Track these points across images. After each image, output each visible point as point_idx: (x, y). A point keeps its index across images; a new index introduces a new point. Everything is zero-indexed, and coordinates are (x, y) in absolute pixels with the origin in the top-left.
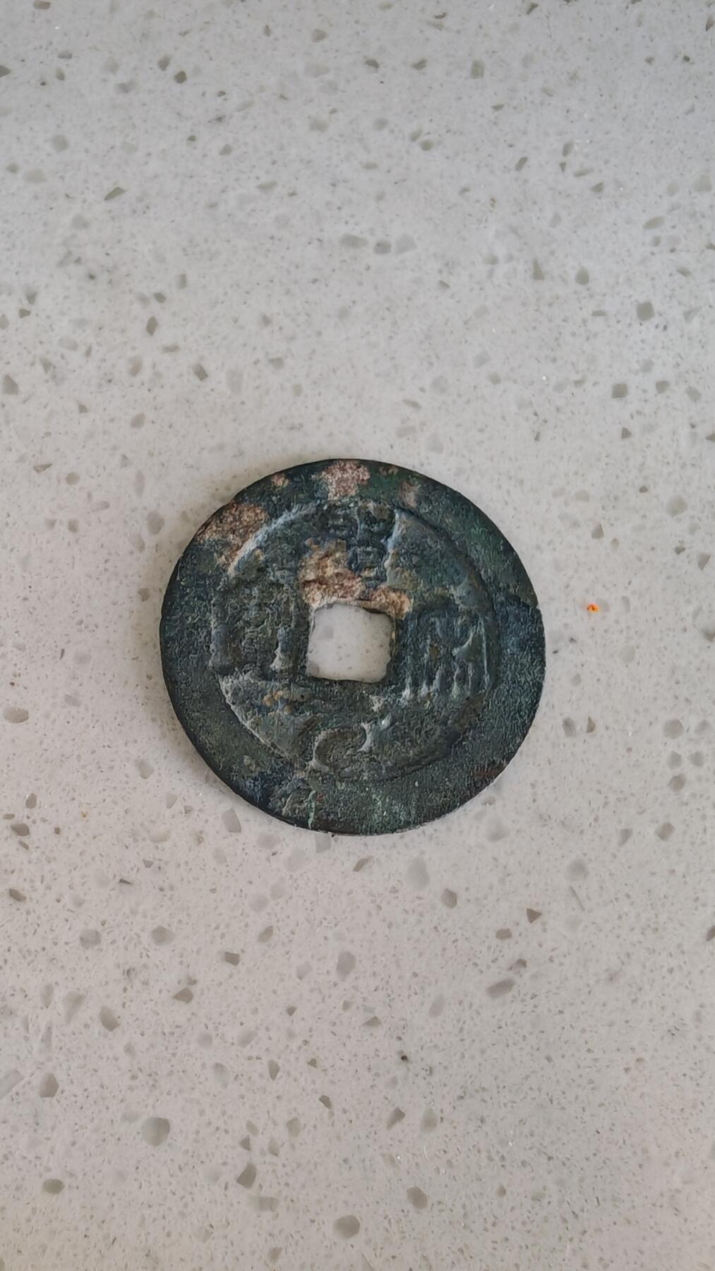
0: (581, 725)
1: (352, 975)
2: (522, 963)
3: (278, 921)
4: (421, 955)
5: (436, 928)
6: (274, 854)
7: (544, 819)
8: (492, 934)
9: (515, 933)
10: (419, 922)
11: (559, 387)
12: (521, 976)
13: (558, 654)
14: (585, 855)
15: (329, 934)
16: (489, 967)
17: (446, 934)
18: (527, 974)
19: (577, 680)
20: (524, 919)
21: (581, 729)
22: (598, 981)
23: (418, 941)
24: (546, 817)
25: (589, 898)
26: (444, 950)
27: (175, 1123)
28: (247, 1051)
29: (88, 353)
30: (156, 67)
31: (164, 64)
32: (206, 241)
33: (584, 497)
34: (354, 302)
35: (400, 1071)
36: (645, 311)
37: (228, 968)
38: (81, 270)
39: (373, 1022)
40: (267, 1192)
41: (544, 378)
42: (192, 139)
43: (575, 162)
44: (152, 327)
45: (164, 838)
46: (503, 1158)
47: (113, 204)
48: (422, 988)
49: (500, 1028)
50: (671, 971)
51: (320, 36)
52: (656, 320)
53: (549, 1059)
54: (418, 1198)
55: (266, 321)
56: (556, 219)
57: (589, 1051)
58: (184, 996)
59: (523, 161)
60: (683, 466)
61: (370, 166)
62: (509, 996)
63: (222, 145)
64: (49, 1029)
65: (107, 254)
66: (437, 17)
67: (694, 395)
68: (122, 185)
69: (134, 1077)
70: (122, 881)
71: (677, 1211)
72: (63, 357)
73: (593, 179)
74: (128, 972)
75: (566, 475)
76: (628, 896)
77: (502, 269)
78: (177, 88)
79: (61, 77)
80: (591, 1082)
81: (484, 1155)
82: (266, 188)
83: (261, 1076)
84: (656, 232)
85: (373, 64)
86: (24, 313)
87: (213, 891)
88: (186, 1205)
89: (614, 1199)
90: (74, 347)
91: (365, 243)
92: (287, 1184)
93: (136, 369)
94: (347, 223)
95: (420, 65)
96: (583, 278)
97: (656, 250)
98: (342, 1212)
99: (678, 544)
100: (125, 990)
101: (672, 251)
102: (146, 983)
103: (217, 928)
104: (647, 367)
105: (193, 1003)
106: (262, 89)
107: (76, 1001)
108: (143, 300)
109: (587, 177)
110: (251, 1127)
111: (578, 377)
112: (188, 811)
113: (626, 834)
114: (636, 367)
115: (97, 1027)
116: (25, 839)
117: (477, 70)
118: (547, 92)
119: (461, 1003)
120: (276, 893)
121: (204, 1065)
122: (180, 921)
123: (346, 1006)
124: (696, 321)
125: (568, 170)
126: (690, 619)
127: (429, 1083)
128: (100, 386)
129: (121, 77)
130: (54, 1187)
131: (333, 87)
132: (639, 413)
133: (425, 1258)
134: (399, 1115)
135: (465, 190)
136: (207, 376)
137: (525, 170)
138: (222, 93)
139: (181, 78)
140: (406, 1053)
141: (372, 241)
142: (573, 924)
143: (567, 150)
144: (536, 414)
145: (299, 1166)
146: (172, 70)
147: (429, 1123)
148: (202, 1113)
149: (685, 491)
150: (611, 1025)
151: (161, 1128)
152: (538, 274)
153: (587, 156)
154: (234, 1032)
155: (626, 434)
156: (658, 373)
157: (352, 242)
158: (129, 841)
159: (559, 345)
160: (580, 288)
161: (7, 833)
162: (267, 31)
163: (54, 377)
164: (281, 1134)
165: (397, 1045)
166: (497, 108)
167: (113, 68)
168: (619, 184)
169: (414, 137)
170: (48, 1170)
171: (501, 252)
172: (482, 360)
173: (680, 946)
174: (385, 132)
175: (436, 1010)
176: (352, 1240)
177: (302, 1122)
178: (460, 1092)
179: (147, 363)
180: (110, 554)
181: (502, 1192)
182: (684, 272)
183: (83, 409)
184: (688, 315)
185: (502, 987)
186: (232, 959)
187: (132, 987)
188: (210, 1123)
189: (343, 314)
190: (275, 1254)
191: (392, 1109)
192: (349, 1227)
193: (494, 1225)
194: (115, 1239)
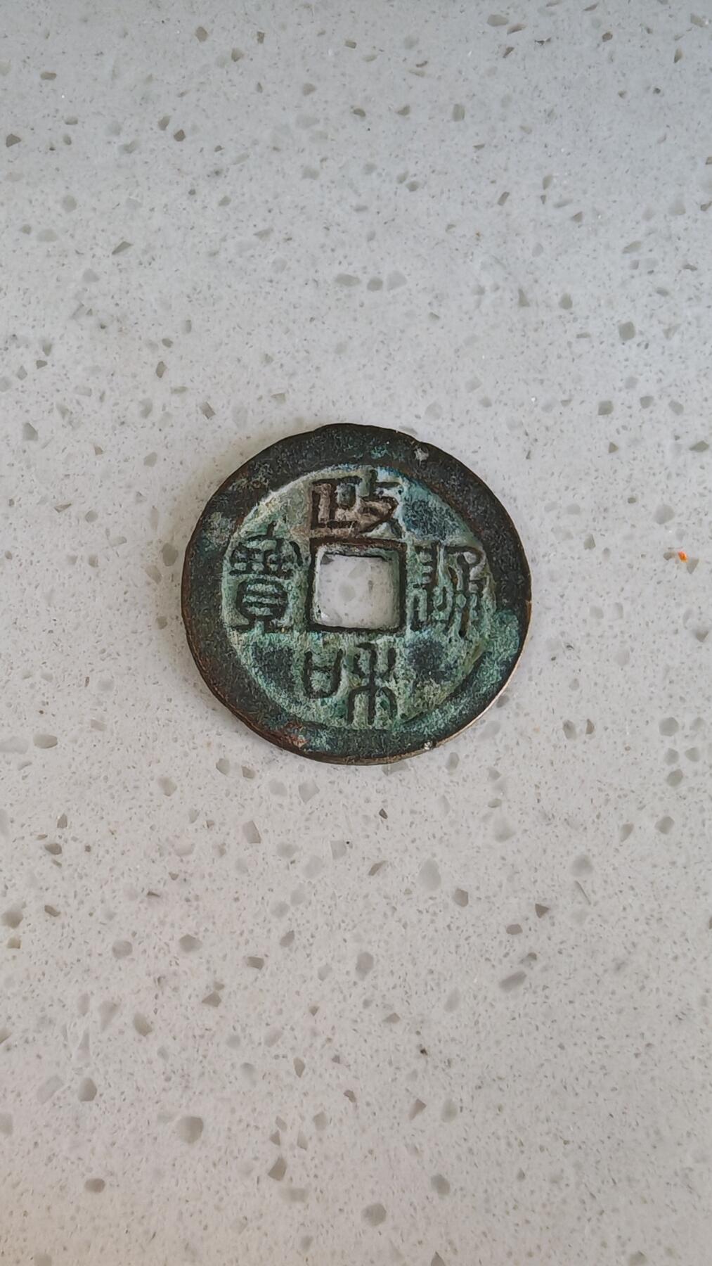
0: (581, 727)
1: (370, 975)
2: (533, 956)
3: (298, 925)
4: (435, 953)
5: (449, 926)
6: (293, 862)
7: (548, 818)
8: (503, 930)
9: (525, 928)
10: (432, 921)
11: (547, 408)
12: (532, 968)
13: (556, 661)
14: (589, 850)
15: (348, 936)
16: (501, 961)
17: (460, 931)
18: (538, 966)
19: (575, 684)
20: (533, 915)
21: (581, 730)
22: (605, 971)
23: (432, 939)
24: (550, 816)
25: (593, 891)
26: (457, 947)
27: (209, 1122)
28: (274, 1050)
29: (102, 398)
30: (156, 128)
31: (164, 124)
32: (209, 287)
33: (575, 510)
34: (350, 338)
35: (419, 1064)
36: (627, 331)
37: (252, 972)
38: (91, 321)
39: (393, 1018)
40: (297, 1184)
41: (533, 399)
42: (192, 192)
43: (554, 195)
44: (160, 371)
45: (190, 852)
46: (521, 1144)
47: (120, 258)
48: (438, 984)
49: (514, 1019)
50: (676, 958)
51: (309, 90)
52: (637, 339)
53: (562, 1047)
54: (441, 1185)
55: (268, 359)
56: (539, 249)
57: (600, 1038)
58: (212, 1001)
59: (505, 196)
60: (669, 476)
61: (360, 209)
62: (521, 989)
63: (221, 197)
64: (86, 1036)
65: (117, 305)
66: (418, 66)
67: (677, 408)
68: (128, 240)
69: (168, 1079)
70: (150, 894)
71: (691, 1189)
72: (78, 403)
73: (571, 210)
74: (159, 979)
75: (558, 491)
76: (633, 888)
77: (489, 298)
78: (177, 145)
79: (68, 141)
80: (603, 1067)
81: (503, 1142)
82: (263, 235)
83: (288, 1073)
84: (635, 256)
85: (360, 113)
86: (40, 364)
87: (237, 899)
88: (221, 1199)
89: (629, 1180)
90: (89, 393)
91: (358, 281)
92: (316, 1176)
93: (147, 412)
94: (340, 263)
95: (405, 111)
96: (566, 303)
97: (636, 272)
98: (369, 1201)
99: (667, 551)
100: (156, 997)
101: (651, 272)
102: (175, 989)
103: (241, 934)
104: (631, 383)
105: (221, 1006)
106: (255, 143)
107: (111, 1009)
108: (152, 345)
109: (567, 207)
110: (281, 1123)
111: (565, 397)
112: (210, 824)
113: (628, 830)
114: (621, 384)
115: (132, 1033)
116: (58, 858)
117: (458, 114)
118: (526, 130)
119: (475, 997)
120: (297, 898)
121: (233, 1065)
122: (206, 930)
123: (366, 1004)
124: (676, 338)
125: (549, 202)
126: (681, 621)
127: (447, 1074)
128: (114, 429)
129: (124, 139)
130: (97, 1186)
131: (324, 136)
132: (624, 427)
133: (450, 1243)
134: (420, 1106)
135: (450, 226)
136: (213, 414)
137: (507, 203)
138: (219, 148)
139: (180, 136)
140: (425, 1046)
141: (365, 280)
142: (580, 917)
143: (546, 183)
144: (527, 434)
145: (326, 1157)
146: (172, 128)
147: (449, 1112)
148: (233, 1111)
149: (670, 499)
150: (620, 1012)
151: (195, 1127)
152: (523, 302)
153: (565, 187)
154: (260, 1034)
155: (613, 448)
156: (643, 389)
157: (346, 281)
158: (156, 855)
159: (545, 367)
160: (563, 312)
161: (41, 852)
162: (259, 87)
163: (70, 423)
164: (309, 1128)
165: (416, 1039)
166: (478, 147)
167: (117, 131)
168: (597, 213)
169: (401, 180)
170: (90, 1170)
171: (487, 283)
172: (473, 386)
173: (684, 934)
174: (374, 175)
175: (451, 1005)
176: (381, 1227)
177: (328, 1115)
178: (478, 1082)
179: (157, 405)
180: (128, 585)
181: (522, 1176)
182: (663, 292)
183: (98, 451)
184: (668, 333)
185: (513, 981)
186: (256, 963)
187: (163, 993)
188: (240, 1121)
189: (340, 349)
190: (307, 1242)
191: (413, 1101)
192: (376, 1214)
193: (515, 1208)
194: (154, 1235)
